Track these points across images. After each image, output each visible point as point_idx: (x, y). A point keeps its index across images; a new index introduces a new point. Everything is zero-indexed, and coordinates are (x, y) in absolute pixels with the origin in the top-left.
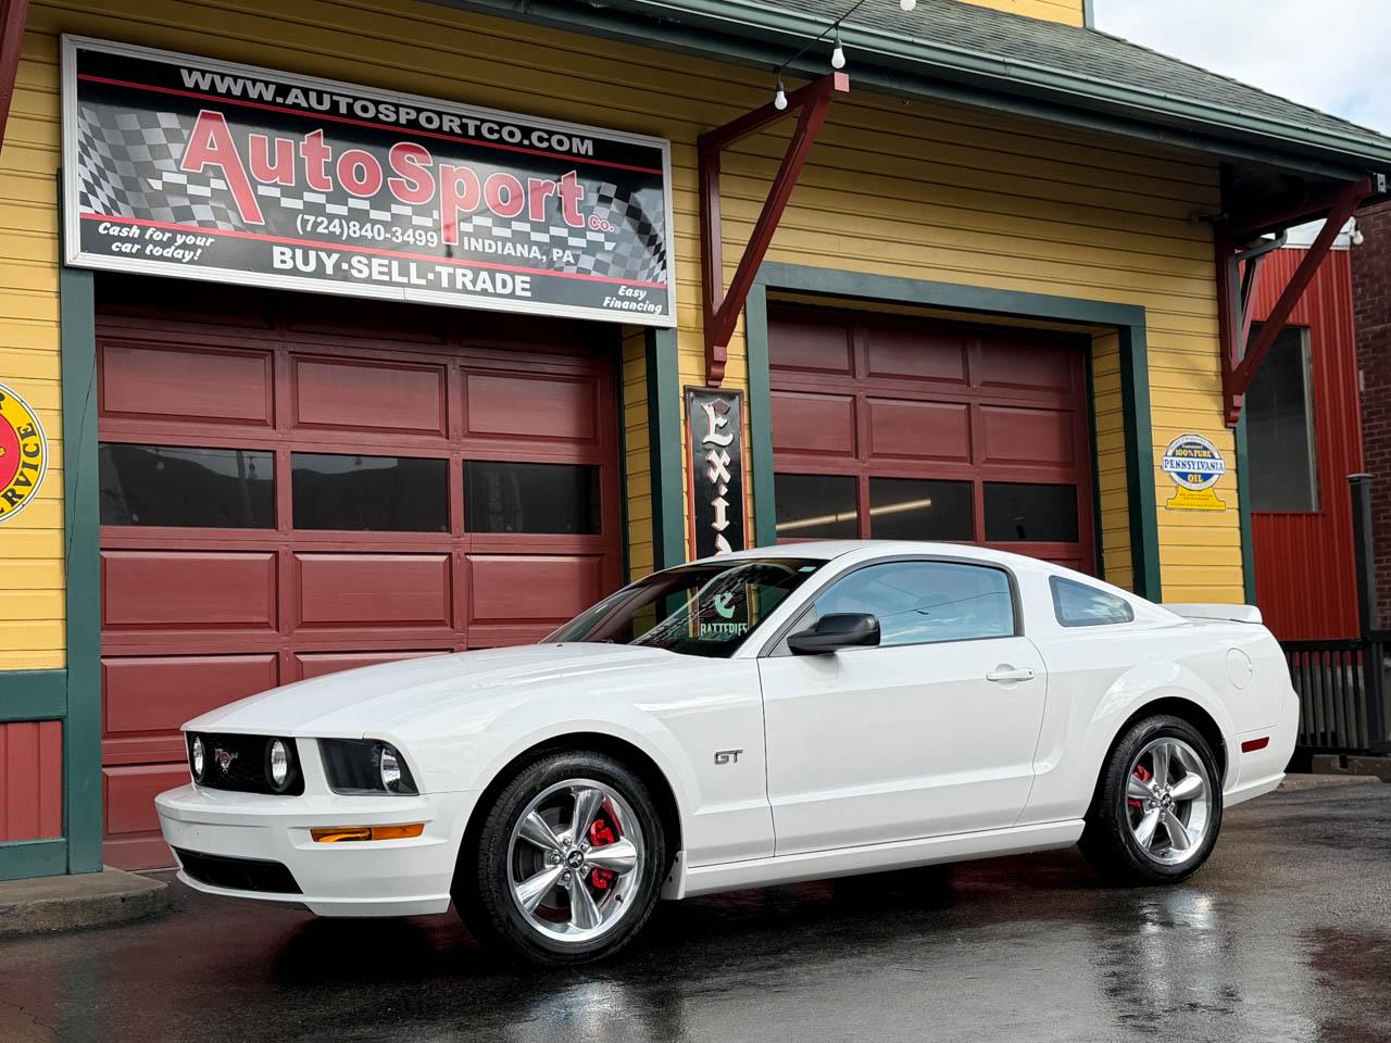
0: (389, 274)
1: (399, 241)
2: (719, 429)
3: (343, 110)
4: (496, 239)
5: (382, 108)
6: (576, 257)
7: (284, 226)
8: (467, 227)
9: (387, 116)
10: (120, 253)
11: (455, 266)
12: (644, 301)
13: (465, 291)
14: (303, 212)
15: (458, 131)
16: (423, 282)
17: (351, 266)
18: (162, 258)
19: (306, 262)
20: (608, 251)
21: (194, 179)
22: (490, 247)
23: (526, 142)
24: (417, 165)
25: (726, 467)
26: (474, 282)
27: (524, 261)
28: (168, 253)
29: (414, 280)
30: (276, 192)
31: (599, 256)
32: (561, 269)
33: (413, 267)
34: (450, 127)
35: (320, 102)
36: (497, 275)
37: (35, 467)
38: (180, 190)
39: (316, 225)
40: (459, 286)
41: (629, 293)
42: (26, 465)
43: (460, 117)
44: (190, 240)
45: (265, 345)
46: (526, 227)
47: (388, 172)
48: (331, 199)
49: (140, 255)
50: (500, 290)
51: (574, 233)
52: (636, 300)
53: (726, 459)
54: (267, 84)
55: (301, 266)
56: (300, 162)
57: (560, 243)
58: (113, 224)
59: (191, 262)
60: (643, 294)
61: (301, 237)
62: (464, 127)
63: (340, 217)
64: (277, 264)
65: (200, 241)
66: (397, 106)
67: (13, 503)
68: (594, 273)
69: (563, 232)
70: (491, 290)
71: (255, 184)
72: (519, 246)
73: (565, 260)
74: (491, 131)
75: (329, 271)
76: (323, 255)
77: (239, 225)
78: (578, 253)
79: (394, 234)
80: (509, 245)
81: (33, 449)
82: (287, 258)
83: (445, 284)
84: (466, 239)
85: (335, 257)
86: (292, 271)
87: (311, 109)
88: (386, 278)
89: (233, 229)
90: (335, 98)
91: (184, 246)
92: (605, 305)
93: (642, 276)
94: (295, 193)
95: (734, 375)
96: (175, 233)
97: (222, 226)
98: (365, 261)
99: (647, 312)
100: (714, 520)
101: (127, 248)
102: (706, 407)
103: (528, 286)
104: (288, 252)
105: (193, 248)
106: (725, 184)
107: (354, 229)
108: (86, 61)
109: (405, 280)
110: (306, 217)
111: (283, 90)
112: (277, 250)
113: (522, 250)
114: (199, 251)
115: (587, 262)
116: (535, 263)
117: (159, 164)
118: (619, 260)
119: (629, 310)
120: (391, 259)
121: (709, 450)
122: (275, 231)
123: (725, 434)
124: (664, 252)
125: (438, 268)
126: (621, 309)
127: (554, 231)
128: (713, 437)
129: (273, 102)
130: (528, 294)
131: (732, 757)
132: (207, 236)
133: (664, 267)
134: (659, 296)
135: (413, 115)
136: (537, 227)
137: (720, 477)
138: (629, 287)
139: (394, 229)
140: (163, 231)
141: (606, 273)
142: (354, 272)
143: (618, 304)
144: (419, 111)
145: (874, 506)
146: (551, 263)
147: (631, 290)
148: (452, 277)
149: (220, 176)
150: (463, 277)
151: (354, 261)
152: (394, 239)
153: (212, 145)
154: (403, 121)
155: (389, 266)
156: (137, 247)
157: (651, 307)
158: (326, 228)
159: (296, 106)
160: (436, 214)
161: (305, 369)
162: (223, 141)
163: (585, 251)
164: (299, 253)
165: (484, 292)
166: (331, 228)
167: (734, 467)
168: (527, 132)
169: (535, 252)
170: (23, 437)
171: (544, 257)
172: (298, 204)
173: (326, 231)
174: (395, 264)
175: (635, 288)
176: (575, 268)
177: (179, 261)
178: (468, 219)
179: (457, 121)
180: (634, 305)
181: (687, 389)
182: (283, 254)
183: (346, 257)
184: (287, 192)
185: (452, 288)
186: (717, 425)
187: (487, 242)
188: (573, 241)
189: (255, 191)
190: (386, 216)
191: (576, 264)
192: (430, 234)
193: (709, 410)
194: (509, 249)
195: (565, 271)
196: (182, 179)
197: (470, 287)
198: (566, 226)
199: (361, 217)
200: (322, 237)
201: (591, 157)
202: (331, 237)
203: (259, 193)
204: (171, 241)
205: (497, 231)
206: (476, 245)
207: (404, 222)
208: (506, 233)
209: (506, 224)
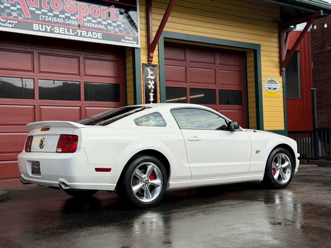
0: (64, 32)
1: (67, 23)
2: (151, 75)
4: (93, 23)
6: (114, 28)
7: (36, 17)
8: (85, 20)
11: (82, 30)
12: (132, 41)
13: (85, 37)
14: (41, 15)
16: (73, 34)
17: (54, 30)
18: (3, 26)
19: (42, 28)
20: (122, 27)
21: (12, 5)
22: (91, 25)
24: (72, 2)
25: (153, 85)
26: (87, 34)
27: (100, 29)
28: (5, 25)
29: (71, 33)
30: (34, 9)
31: (120, 28)
32: (110, 31)
33: (71, 30)
36: (93, 33)
38: (8, 8)
39: (45, 18)
40: (83, 35)
41: (128, 38)
44: (11, 21)
45: (31, 50)
46: (100, 20)
47: (64, 5)
48: (49, 11)
50: (94, 37)
51: (113, 22)
52: (130, 40)
53: (153, 82)
55: (41, 29)
57: (110, 24)
59: (11, 27)
60: (132, 39)
61: (41, 21)
63: (51, 16)
64: (34, 29)
65: (14, 22)
68: (119, 33)
69: (111, 22)
70: (91, 37)
71: (28, 7)
72: (99, 25)
73: (111, 29)
75: (48, 30)
76: (47, 26)
77: (24, 18)
78: (115, 27)
79: (65, 21)
80: (96, 25)
83: (79, 35)
84: (85, 23)
85: (50, 27)
86: (38, 30)
88: (64, 33)
89: (22, 19)
91: (10, 23)
92: (122, 41)
93: (131, 34)
94: (39, 9)
95: (155, 61)
96: (7, 20)
97: (20, 18)
98: (58, 28)
99: (132, 43)
100: (150, 99)
102: (148, 69)
103: (101, 36)
104: (37, 25)
105: (12, 24)
106: (153, 10)
107: (55, 20)
109: (69, 33)
110: (42, 16)
112: (34, 25)
113: (100, 26)
114: (14, 25)
115: (117, 30)
116: (103, 30)
117: (3, 1)
118: (125, 29)
119: (128, 43)
120: (65, 28)
121: (148, 80)
122: (34, 19)
123: (153, 76)
124: (137, 28)
125: (77, 31)
126: (126, 43)
127: (108, 21)
128: (150, 77)
130: (101, 38)
132: (16, 20)
133: (137, 31)
134: (136, 39)
136: (103, 20)
137: (151, 87)
138: (128, 37)
139: (66, 20)
140: (4, 19)
141: (122, 33)
142: (55, 31)
143: (125, 41)
145: (191, 95)
146: (107, 29)
147: (129, 38)
148: (81, 33)
149: (19, 4)
150: (84, 33)
151: (55, 28)
152: (66, 22)
155: (64, 30)
157: (134, 42)
158: (48, 19)
160: (77, 16)
161: (42, 57)
163: (116, 27)
164: (40, 25)
165: (90, 37)
166: (49, 19)
167: (155, 85)
169: (103, 27)
171: (106, 28)
172: (40, 12)
173: (48, 20)
174: (66, 29)
175: (129, 37)
176: (114, 31)
177: (8, 27)
178: (85, 18)
180: (129, 42)
181: (143, 64)
182: (36, 26)
183: (53, 27)
184: (37, 9)
185: (81, 36)
186: (151, 74)
187: (90, 24)
188: (113, 24)
189: (29, 9)
190: (63, 16)
191: (114, 30)
192: (75, 21)
193: (149, 70)
194: (96, 26)
195: (111, 32)
196: (9, 5)
197: (86, 36)
198: (112, 20)
199: (57, 16)
200: (46, 21)
201: (118, 2)
202: (49, 21)
203: (30, 9)
204: (6, 22)
205: (93, 21)
206: (88, 24)
207: (68, 18)
208: (96, 21)
209: (95, 19)
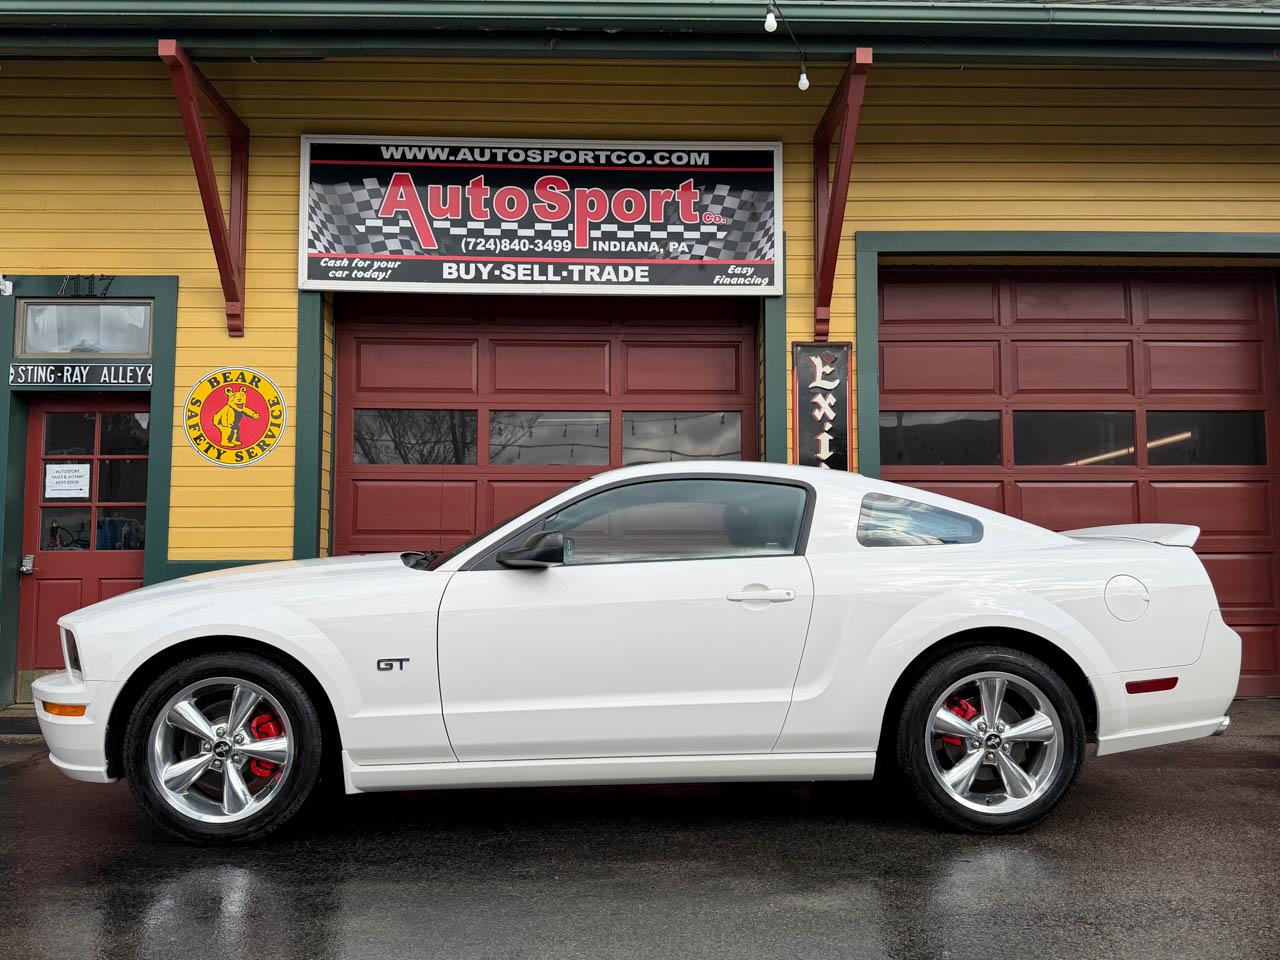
0: (532, 275)
1: (540, 250)
2: (826, 376)
3: (500, 158)
4: (620, 240)
5: (530, 153)
6: (690, 248)
7: (450, 246)
8: (596, 234)
9: (534, 158)
10: (335, 278)
11: (584, 264)
12: (751, 276)
13: (592, 282)
14: (466, 236)
15: (591, 161)
16: (558, 278)
17: (502, 272)
18: (363, 279)
19: (467, 272)
20: (720, 239)
21: (387, 222)
22: (615, 246)
23: (650, 162)
24: (557, 191)
25: (832, 407)
26: (600, 275)
27: (643, 254)
28: (367, 275)
29: (551, 277)
30: (447, 224)
31: (712, 244)
32: (676, 257)
33: (551, 268)
34: (585, 160)
35: (482, 155)
36: (620, 267)
37: (278, 426)
38: (377, 230)
39: (476, 244)
40: (588, 279)
41: (738, 270)
42: (272, 424)
43: (593, 151)
44: (383, 264)
45: (472, 336)
46: (646, 228)
47: (533, 199)
48: (488, 225)
49: (349, 278)
50: (622, 278)
51: (688, 228)
52: (744, 276)
53: (832, 399)
54: (443, 148)
55: (463, 276)
56: (465, 201)
57: (677, 237)
58: (330, 259)
59: (384, 279)
60: (751, 271)
61: (464, 254)
62: (596, 158)
63: (494, 237)
64: (446, 276)
65: (391, 265)
66: (542, 150)
67: (263, 450)
68: (706, 258)
69: (679, 229)
70: (614, 279)
71: (431, 220)
72: (640, 244)
73: (680, 250)
74: (619, 158)
75: (485, 277)
76: (480, 266)
77: (419, 250)
78: (693, 243)
79: (536, 245)
80: (631, 243)
81: (276, 413)
82: (454, 270)
83: (576, 278)
84: (595, 243)
85: (490, 266)
86: (455, 281)
87: (475, 161)
88: (529, 278)
89: (414, 254)
90: (494, 151)
91: (379, 269)
92: (715, 282)
93: (751, 256)
94: (461, 224)
95: (842, 327)
96: (373, 261)
97: (407, 253)
98: (513, 267)
99: (754, 284)
100: (818, 451)
101: (339, 274)
102: (813, 359)
103: (646, 274)
104: (454, 266)
105: (386, 270)
107: (505, 245)
108: (317, 151)
109: (544, 278)
110: (469, 240)
111: (454, 151)
112: (446, 266)
113: (643, 246)
114: (390, 272)
115: (700, 250)
116: (654, 255)
117: (363, 215)
118: (729, 245)
119: (737, 284)
120: (532, 264)
121: (815, 394)
122: (444, 252)
123: (832, 380)
124: (773, 234)
125: (570, 267)
126: (730, 284)
127: (671, 228)
128: (819, 382)
129: (448, 160)
130: (647, 280)
131: (396, 665)
132: (395, 260)
133: (772, 246)
134: (765, 271)
135: (555, 154)
136: (655, 227)
137: (824, 415)
138: (737, 266)
139: (536, 242)
140: (365, 260)
141: (717, 257)
142: (504, 277)
143: (727, 280)
144: (559, 151)
146: (667, 254)
147: (740, 269)
148: (582, 273)
149: (405, 217)
150: (592, 271)
151: (504, 268)
153: (401, 197)
154: (546, 160)
155: (532, 270)
156: (346, 272)
157: (758, 281)
158: (484, 246)
159: (464, 161)
160: (570, 227)
161: (501, 351)
162: (410, 196)
163: (698, 241)
164: (462, 266)
165: (609, 282)
166: (487, 246)
167: (840, 407)
168: (650, 154)
169: (654, 247)
170: (271, 406)
171: (662, 250)
172: (462, 231)
173: (484, 249)
174: (536, 268)
175: (743, 266)
176: (689, 255)
177: (375, 280)
178: (596, 227)
179: (591, 154)
180: (742, 280)
181: (795, 344)
182: (450, 268)
183: (498, 266)
184: (455, 224)
185: (582, 281)
186: (824, 373)
187: (612, 243)
188: (688, 235)
189: (432, 225)
190: (530, 233)
191: (690, 252)
192: (565, 242)
193: (817, 361)
194: (631, 246)
195: (680, 258)
196: (379, 223)
197: (597, 279)
198: (683, 223)
199: (511, 235)
200: (481, 253)
201: (707, 166)
202: (488, 252)
203: (435, 226)
204: (370, 266)
205: (621, 234)
206: (603, 246)
207: (545, 236)
208: (630, 234)
209: (630, 227)
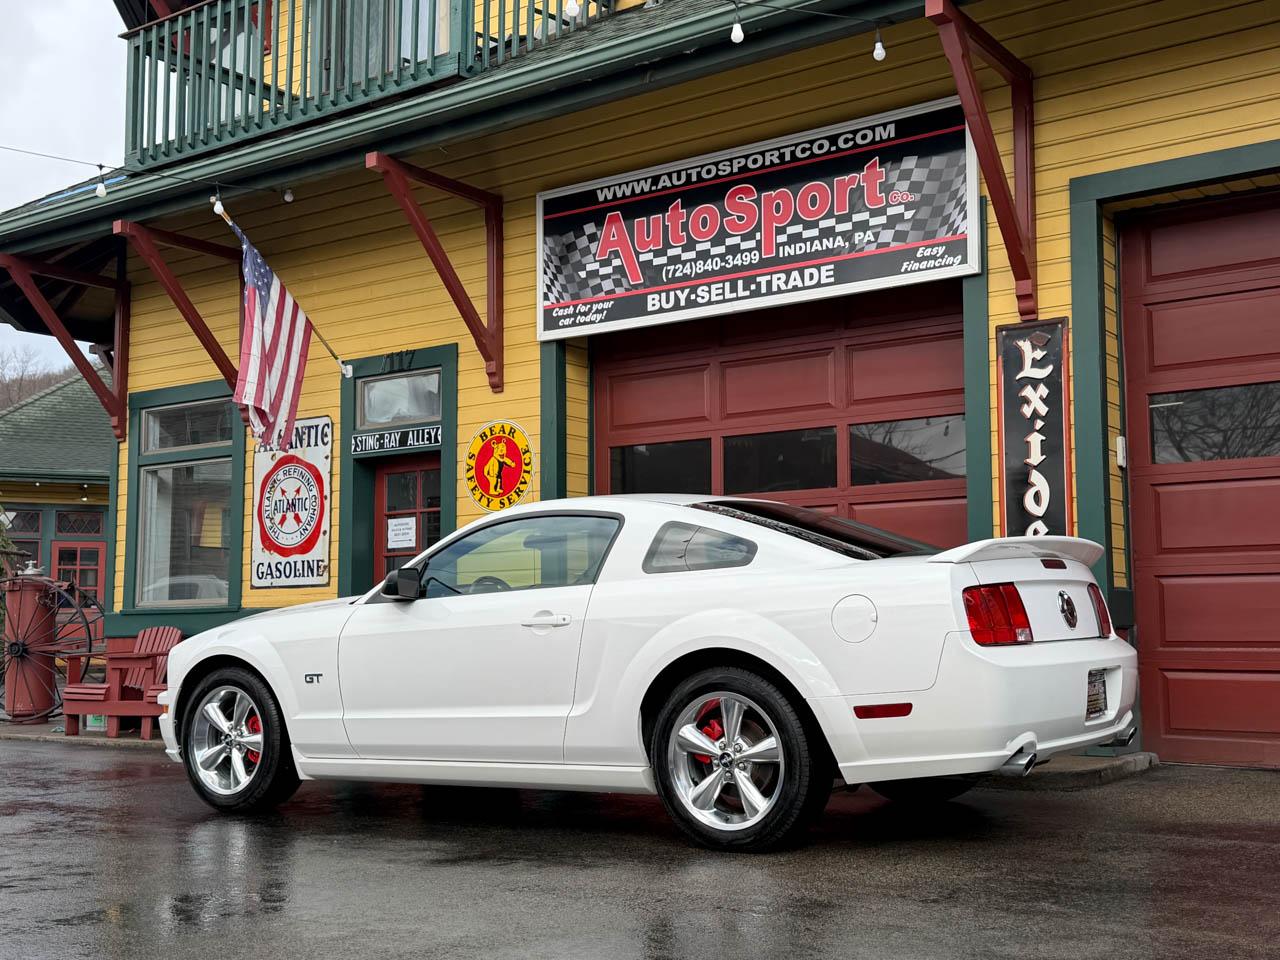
0: (723, 294)
1: (730, 266)
2: (1036, 364)
3: (694, 179)
4: (805, 241)
5: (720, 166)
6: (876, 235)
7: (653, 277)
8: (782, 238)
9: (724, 171)
10: (564, 326)
11: (771, 274)
12: (942, 257)
13: (780, 291)
14: (667, 265)
15: (777, 161)
16: (747, 293)
17: (697, 296)
18: (585, 323)
19: (668, 301)
20: (907, 220)
21: (603, 264)
22: (801, 248)
23: (833, 148)
24: (745, 201)
25: (1043, 400)
26: (786, 283)
27: (829, 252)
28: (588, 319)
29: (741, 293)
30: (650, 256)
31: (899, 227)
32: (862, 249)
33: (740, 283)
34: (771, 161)
35: (679, 179)
36: (806, 271)
37: (528, 472)
38: (594, 274)
39: (675, 271)
40: (775, 289)
41: (928, 252)
42: (525, 472)
43: (778, 149)
44: (600, 306)
46: (831, 222)
47: (725, 214)
48: (685, 248)
49: (574, 324)
50: (808, 283)
51: (874, 214)
52: (934, 258)
53: (1043, 390)
54: (646, 179)
55: (665, 305)
56: (666, 228)
57: (863, 226)
58: (560, 308)
59: (601, 321)
60: (941, 250)
61: (666, 284)
62: (782, 156)
63: (690, 261)
64: (650, 308)
65: (607, 305)
66: (731, 160)
68: (893, 244)
69: (864, 216)
70: (800, 285)
71: (638, 254)
72: (825, 241)
73: (865, 241)
74: (804, 151)
75: (683, 303)
76: (679, 292)
77: (628, 287)
78: (878, 230)
79: (727, 262)
80: (817, 242)
81: (527, 461)
82: (656, 302)
83: (764, 289)
84: (781, 248)
85: (687, 291)
86: (660, 311)
87: (674, 186)
88: (721, 298)
89: (625, 291)
90: (689, 172)
91: (598, 311)
92: (903, 270)
93: (943, 234)
94: (662, 252)
95: (1056, 304)
96: (592, 304)
97: (618, 290)
98: (706, 288)
99: (946, 266)
100: (1028, 457)
101: (567, 321)
102: (1021, 343)
103: (831, 273)
104: (657, 297)
105: (602, 311)
106: (1043, 112)
107: (700, 267)
108: (549, 206)
109: (734, 295)
110: (669, 268)
111: (656, 180)
112: (650, 297)
113: (828, 243)
114: (605, 312)
115: (887, 236)
116: (838, 251)
117: (584, 261)
118: (917, 224)
119: (927, 269)
120: (724, 282)
121: (1023, 387)
122: (648, 284)
123: (1044, 367)
124: (966, 202)
125: (758, 279)
126: (920, 270)
127: (857, 218)
128: (1028, 372)
129: (651, 191)
130: (832, 280)
131: (315, 678)
132: (609, 301)
133: (965, 217)
134: (957, 247)
135: (743, 161)
136: (841, 220)
137: (1035, 411)
138: (927, 247)
139: (727, 258)
140: (585, 304)
141: (904, 241)
142: (699, 300)
143: (916, 266)
144: (746, 157)
146: (853, 246)
147: (930, 250)
148: (769, 283)
149: (616, 255)
150: (778, 280)
151: (699, 292)
152: (727, 266)
153: (614, 236)
154: (735, 170)
155: (723, 288)
156: (572, 319)
157: (950, 260)
158: (682, 271)
159: (664, 188)
160: (758, 236)
161: (732, 373)
162: (620, 231)
163: (885, 227)
164: (664, 295)
165: (795, 289)
166: (685, 271)
167: (1053, 399)
168: (833, 140)
169: (839, 242)
170: (524, 454)
171: (847, 244)
172: (663, 260)
173: (681, 274)
174: (727, 285)
175: (932, 246)
176: (875, 244)
177: (594, 322)
178: (781, 231)
179: (776, 153)
180: (932, 263)
181: (999, 329)
182: (653, 299)
183: (694, 290)
184: (657, 254)
185: (770, 292)
186: (1033, 359)
187: (798, 245)
188: (873, 222)
189: (638, 259)
190: (721, 249)
191: (876, 241)
192: (753, 253)
193: (1025, 345)
194: (817, 246)
195: (865, 250)
196: (596, 266)
197: (783, 287)
198: (868, 210)
199: (704, 256)
200: (679, 280)
201: (893, 139)
202: (686, 277)
203: (641, 260)
204: (590, 309)
205: (807, 234)
206: (789, 251)
207: (734, 250)
208: (815, 232)
209: (814, 225)
